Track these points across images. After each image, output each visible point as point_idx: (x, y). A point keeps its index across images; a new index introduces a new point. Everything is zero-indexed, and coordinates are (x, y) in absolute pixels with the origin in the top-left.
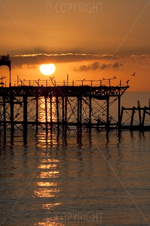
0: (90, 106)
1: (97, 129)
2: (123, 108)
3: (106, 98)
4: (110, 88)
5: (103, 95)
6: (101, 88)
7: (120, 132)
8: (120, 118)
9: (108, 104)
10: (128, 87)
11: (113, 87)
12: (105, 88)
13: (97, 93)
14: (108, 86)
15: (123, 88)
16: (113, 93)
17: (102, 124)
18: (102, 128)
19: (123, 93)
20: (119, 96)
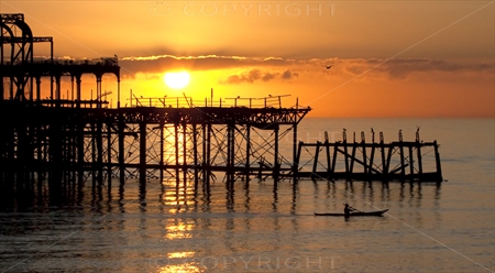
0: (248, 140)
1: (259, 176)
2: (302, 144)
3: (275, 127)
4: (280, 111)
5: (269, 121)
6: (265, 111)
7: (295, 182)
8: (296, 159)
9: (277, 136)
10: (309, 109)
11: (285, 109)
12: (273, 111)
13: (259, 118)
14: (278, 107)
15: (301, 111)
16: (285, 119)
17: (268, 169)
18: (268, 175)
19: (301, 118)
20: (295, 124)
